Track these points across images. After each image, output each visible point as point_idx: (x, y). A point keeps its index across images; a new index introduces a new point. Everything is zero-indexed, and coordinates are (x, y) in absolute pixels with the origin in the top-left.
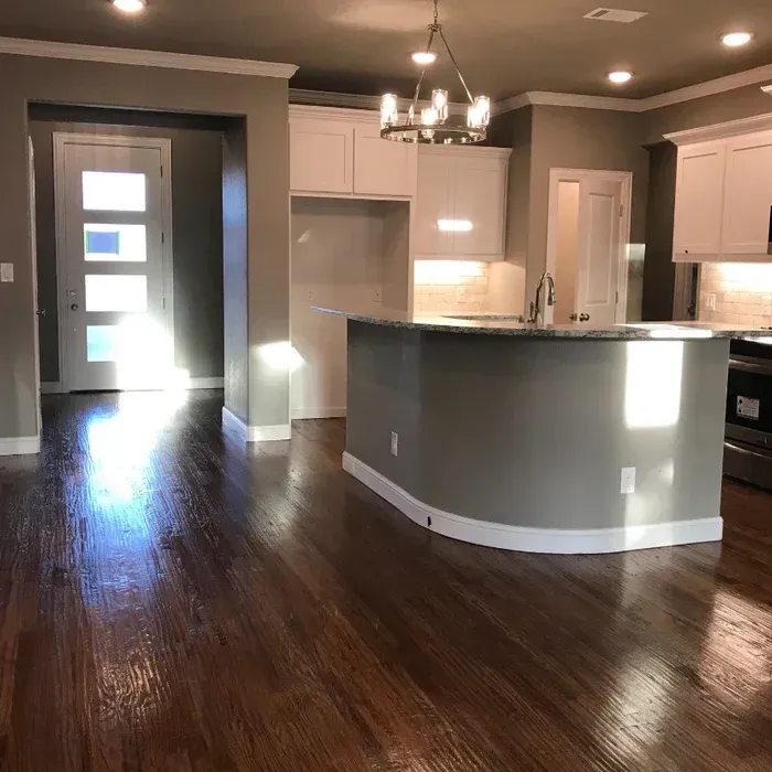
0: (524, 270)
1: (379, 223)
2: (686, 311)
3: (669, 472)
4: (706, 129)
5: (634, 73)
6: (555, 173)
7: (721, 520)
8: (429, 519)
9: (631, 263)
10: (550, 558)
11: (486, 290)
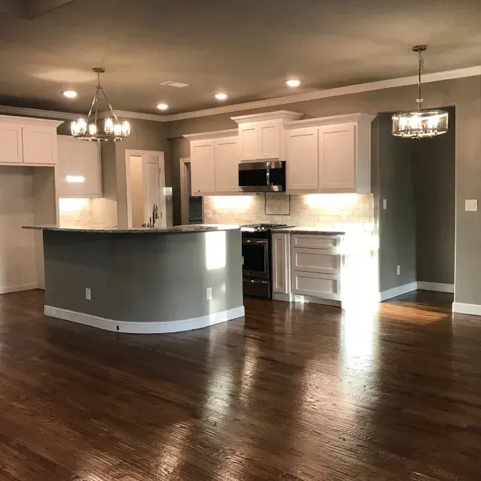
0: (116, 202)
1: (30, 178)
2: (187, 219)
3: (224, 288)
4: (205, 133)
5: (169, 105)
6: (127, 152)
7: (243, 307)
8: (118, 327)
9: (167, 197)
10: (172, 335)
11: (91, 213)
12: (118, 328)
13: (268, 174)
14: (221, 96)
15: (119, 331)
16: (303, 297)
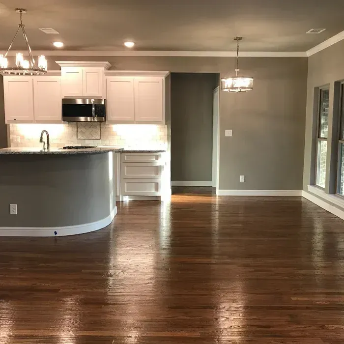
12: (56, 233)
13: (93, 109)
14: (59, 44)
15: (57, 235)
16: (128, 196)
